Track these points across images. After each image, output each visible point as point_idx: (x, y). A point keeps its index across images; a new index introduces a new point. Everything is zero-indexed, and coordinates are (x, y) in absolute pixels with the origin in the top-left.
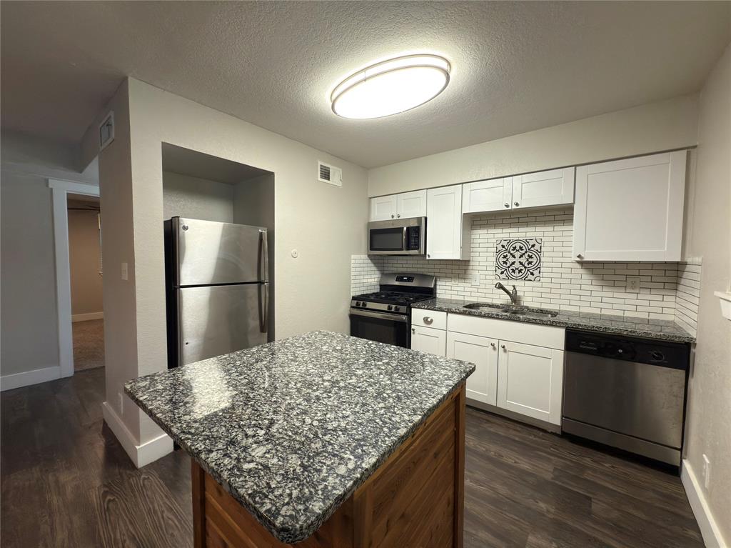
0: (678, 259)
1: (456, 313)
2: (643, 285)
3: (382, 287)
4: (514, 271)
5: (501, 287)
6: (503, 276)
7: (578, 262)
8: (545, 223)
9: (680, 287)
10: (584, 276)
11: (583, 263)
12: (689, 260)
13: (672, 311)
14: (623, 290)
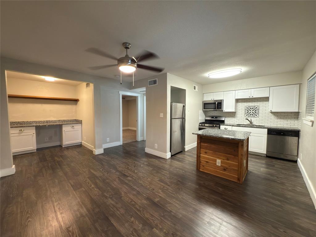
0: (297, 111)
1: (235, 126)
2: (289, 118)
3: (206, 120)
4: (250, 115)
5: (247, 119)
6: (247, 116)
7: (270, 112)
8: (260, 101)
9: (299, 118)
10: (272, 116)
11: (272, 112)
12: (300, 111)
13: (297, 125)
14: (283, 119)
